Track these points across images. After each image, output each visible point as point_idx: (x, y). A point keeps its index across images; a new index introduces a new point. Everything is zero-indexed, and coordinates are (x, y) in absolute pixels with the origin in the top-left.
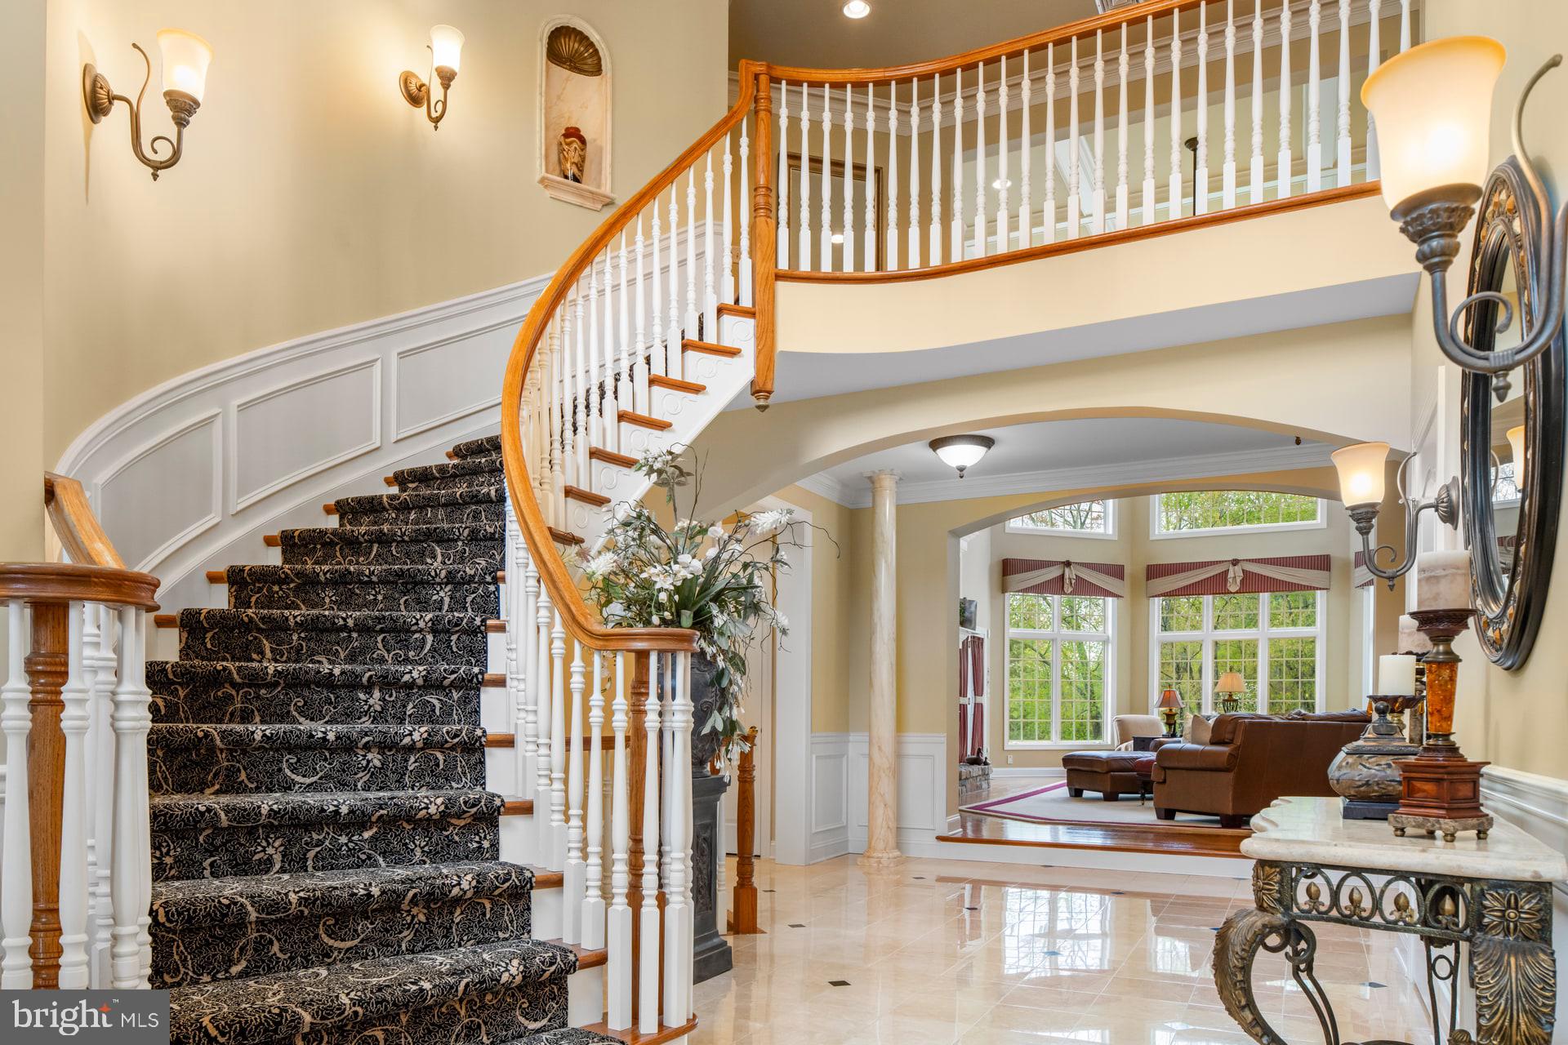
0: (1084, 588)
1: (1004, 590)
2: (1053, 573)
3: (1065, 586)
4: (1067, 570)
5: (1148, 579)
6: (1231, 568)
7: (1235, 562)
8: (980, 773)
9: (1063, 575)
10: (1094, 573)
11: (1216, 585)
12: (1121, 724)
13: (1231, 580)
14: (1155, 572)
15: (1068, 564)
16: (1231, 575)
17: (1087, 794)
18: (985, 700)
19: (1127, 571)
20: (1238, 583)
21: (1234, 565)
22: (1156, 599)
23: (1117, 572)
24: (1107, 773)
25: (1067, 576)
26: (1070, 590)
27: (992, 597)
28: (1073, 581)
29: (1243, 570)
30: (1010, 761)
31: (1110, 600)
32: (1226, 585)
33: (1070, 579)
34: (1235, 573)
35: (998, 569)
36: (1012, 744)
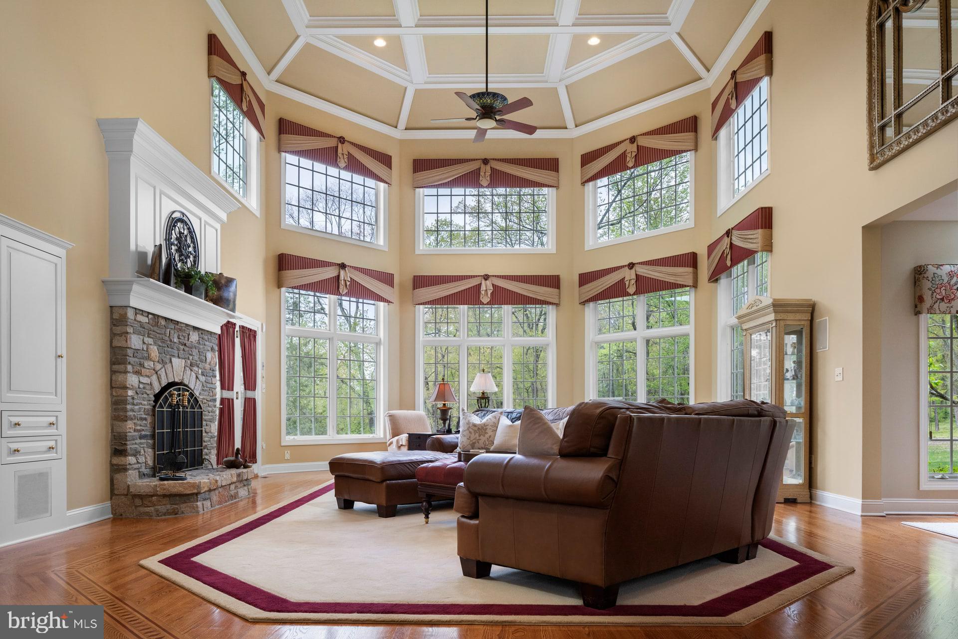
0: (358, 291)
1: (279, 285)
2: (329, 273)
3: (341, 287)
4: (342, 272)
5: (414, 289)
6: (483, 282)
7: (486, 277)
8: (235, 479)
9: (339, 276)
10: (367, 278)
11: (471, 297)
12: (393, 419)
13: (483, 292)
14: (420, 282)
15: (343, 266)
16: (483, 288)
17: (358, 505)
18: (259, 395)
19: (396, 280)
20: (489, 295)
21: (486, 280)
22: (421, 306)
23: (387, 279)
24: (382, 481)
25: (342, 277)
26: (346, 291)
27: (267, 292)
28: (348, 283)
29: (493, 285)
30: (287, 456)
31: (381, 304)
32: (479, 297)
33: (345, 281)
34: (487, 287)
35: (273, 265)
36: (288, 439)
